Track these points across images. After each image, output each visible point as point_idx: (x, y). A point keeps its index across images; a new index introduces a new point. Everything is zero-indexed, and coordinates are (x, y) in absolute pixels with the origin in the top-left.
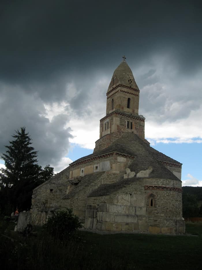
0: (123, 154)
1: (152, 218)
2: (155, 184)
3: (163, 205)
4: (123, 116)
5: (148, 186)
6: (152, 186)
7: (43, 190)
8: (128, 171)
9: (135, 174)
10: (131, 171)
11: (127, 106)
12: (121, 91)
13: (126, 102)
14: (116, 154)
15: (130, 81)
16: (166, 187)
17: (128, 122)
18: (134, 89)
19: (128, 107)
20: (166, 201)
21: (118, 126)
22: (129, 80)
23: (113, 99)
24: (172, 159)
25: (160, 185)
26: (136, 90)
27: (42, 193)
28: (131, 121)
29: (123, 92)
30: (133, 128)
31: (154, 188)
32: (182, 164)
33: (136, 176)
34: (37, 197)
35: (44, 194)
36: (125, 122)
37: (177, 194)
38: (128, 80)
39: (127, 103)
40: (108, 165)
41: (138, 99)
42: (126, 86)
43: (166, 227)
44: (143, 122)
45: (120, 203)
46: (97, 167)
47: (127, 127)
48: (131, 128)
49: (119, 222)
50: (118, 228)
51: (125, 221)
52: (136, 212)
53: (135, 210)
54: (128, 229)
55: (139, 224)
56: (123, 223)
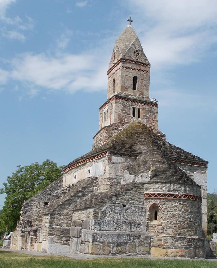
0: (120, 152)
1: (155, 237)
2: (159, 191)
3: (170, 218)
4: (126, 102)
5: (148, 194)
6: (154, 194)
7: (34, 203)
8: (127, 174)
9: (134, 178)
10: (130, 174)
11: (132, 87)
12: (124, 68)
13: (131, 83)
14: (110, 153)
15: (136, 53)
16: (174, 195)
17: (134, 109)
18: (143, 63)
19: (134, 88)
20: (174, 213)
21: (119, 115)
22: (136, 51)
23: (114, 79)
24: (194, 156)
25: (166, 192)
26: (146, 64)
27: (33, 208)
28: (138, 107)
29: (127, 68)
30: (140, 117)
31: (157, 196)
32: (207, 162)
33: (134, 180)
34: (27, 213)
35: (36, 209)
36: (130, 109)
37: (192, 203)
38: (133, 52)
39: (133, 84)
40: (101, 168)
41: (148, 77)
42: (131, 60)
43: (175, 248)
44: (155, 108)
45: (108, 217)
46: (89, 171)
47: (132, 116)
48: (139, 117)
49: (106, 242)
50: (104, 250)
51: (115, 240)
52: (131, 228)
53: (131, 225)
54: (120, 252)
55: (136, 245)
56: (112, 243)
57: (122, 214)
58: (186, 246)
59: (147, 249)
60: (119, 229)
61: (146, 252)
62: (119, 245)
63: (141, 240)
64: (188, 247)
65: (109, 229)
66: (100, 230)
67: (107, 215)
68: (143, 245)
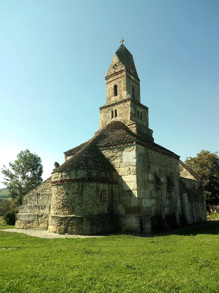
49: (22, 220)
50: (21, 226)
51: (27, 219)
52: (39, 210)
53: (39, 208)
54: (30, 227)
55: (39, 222)
56: (26, 221)
57: (36, 200)
58: (57, 224)
59: (46, 226)
60: (32, 212)
61: (45, 228)
62: (29, 222)
63: (42, 219)
64: (59, 224)
65: (26, 211)
66: (22, 212)
67: (28, 202)
68: (43, 222)
